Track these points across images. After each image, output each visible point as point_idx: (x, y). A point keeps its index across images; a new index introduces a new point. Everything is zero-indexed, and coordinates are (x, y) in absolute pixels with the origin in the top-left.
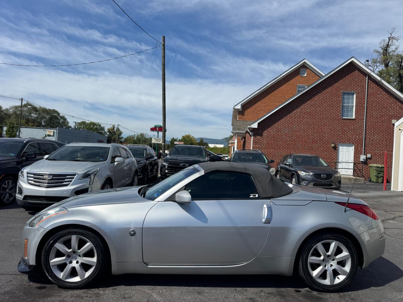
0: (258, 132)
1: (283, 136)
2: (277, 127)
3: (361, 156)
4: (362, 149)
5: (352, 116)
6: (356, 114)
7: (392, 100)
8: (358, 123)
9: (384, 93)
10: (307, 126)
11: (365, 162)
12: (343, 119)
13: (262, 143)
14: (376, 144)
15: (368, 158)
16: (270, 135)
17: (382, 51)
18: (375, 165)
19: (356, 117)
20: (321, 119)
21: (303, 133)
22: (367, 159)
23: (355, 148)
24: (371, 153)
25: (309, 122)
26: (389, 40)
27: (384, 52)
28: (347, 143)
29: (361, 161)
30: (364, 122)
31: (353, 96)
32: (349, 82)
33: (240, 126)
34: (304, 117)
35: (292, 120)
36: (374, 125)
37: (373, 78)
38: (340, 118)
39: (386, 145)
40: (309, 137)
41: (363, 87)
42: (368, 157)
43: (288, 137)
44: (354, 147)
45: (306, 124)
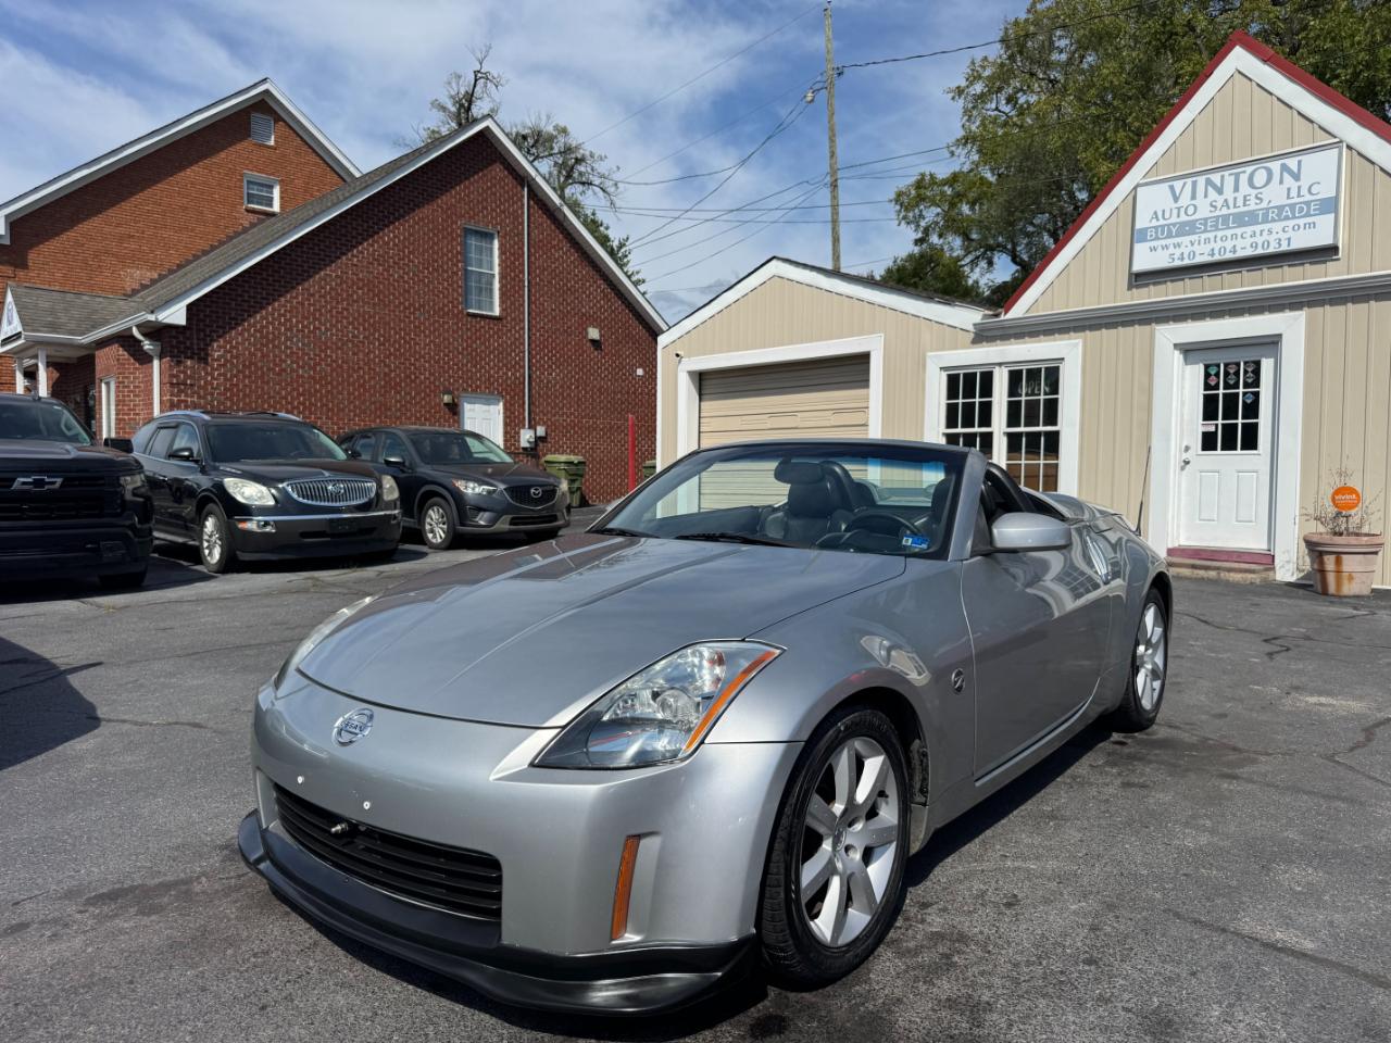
0: (188, 344)
1: (285, 361)
2: (262, 327)
3: (522, 431)
4: (524, 410)
5: (492, 309)
6: (502, 302)
7: (586, 271)
8: (510, 331)
9: (566, 246)
10: (364, 329)
11: (533, 451)
12: (469, 315)
13: (204, 387)
14: (556, 397)
15: (540, 437)
16: (237, 357)
17: (453, 109)
18: (563, 458)
19: (503, 310)
20: (405, 308)
21: (354, 354)
22: (539, 439)
23: (506, 409)
24: (544, 423)
25: (370, 317)
26: (476, 80)
27: (459, 113)
28: (484, 393)
29: (525, 449)
30: (524, 328)
31: (492, 243)
32: (480, 195)
33: (52, 312)
34: (352, 296)
35: (314, 305)
36: (547, 340)
37: (539, 194)
38: (462, 312)
39: (579, 399)
40: (374, 370)
41: (517, 217)
42: (539, 434)
43: (303, 367)
44: (501, 404)
45: (359, 324)
